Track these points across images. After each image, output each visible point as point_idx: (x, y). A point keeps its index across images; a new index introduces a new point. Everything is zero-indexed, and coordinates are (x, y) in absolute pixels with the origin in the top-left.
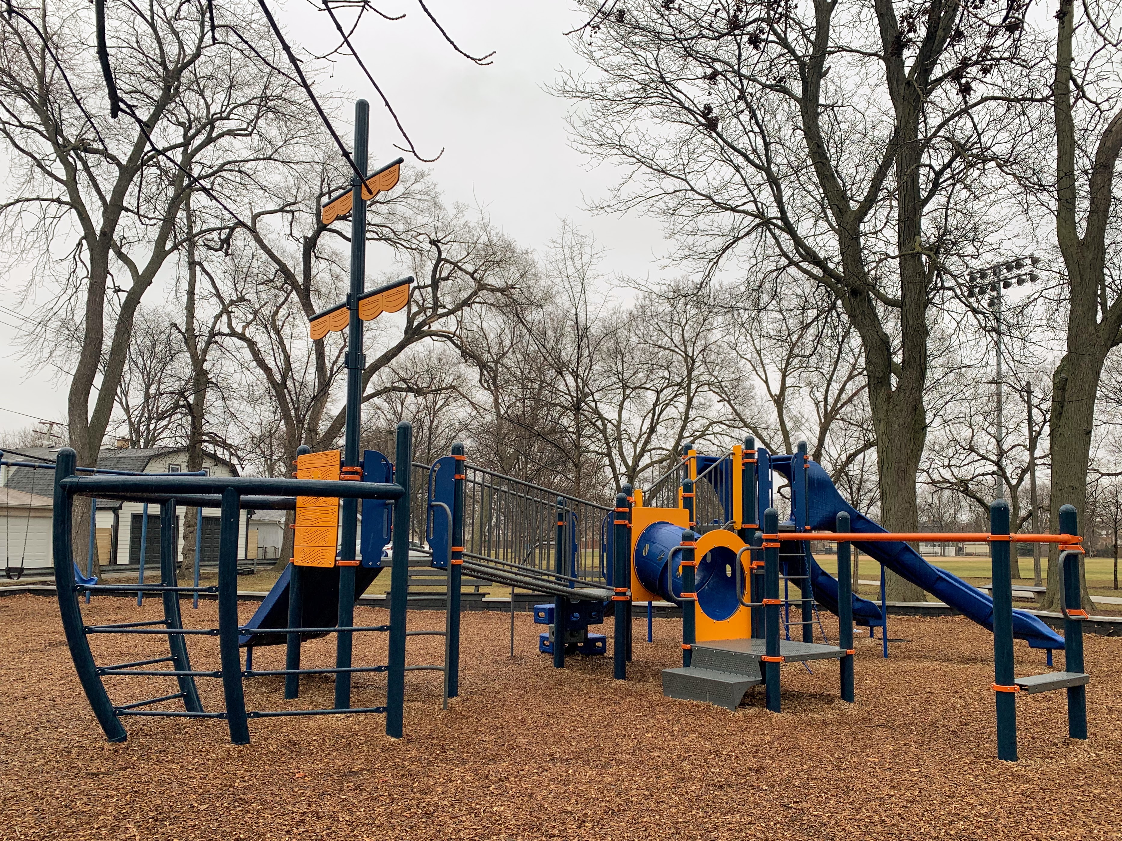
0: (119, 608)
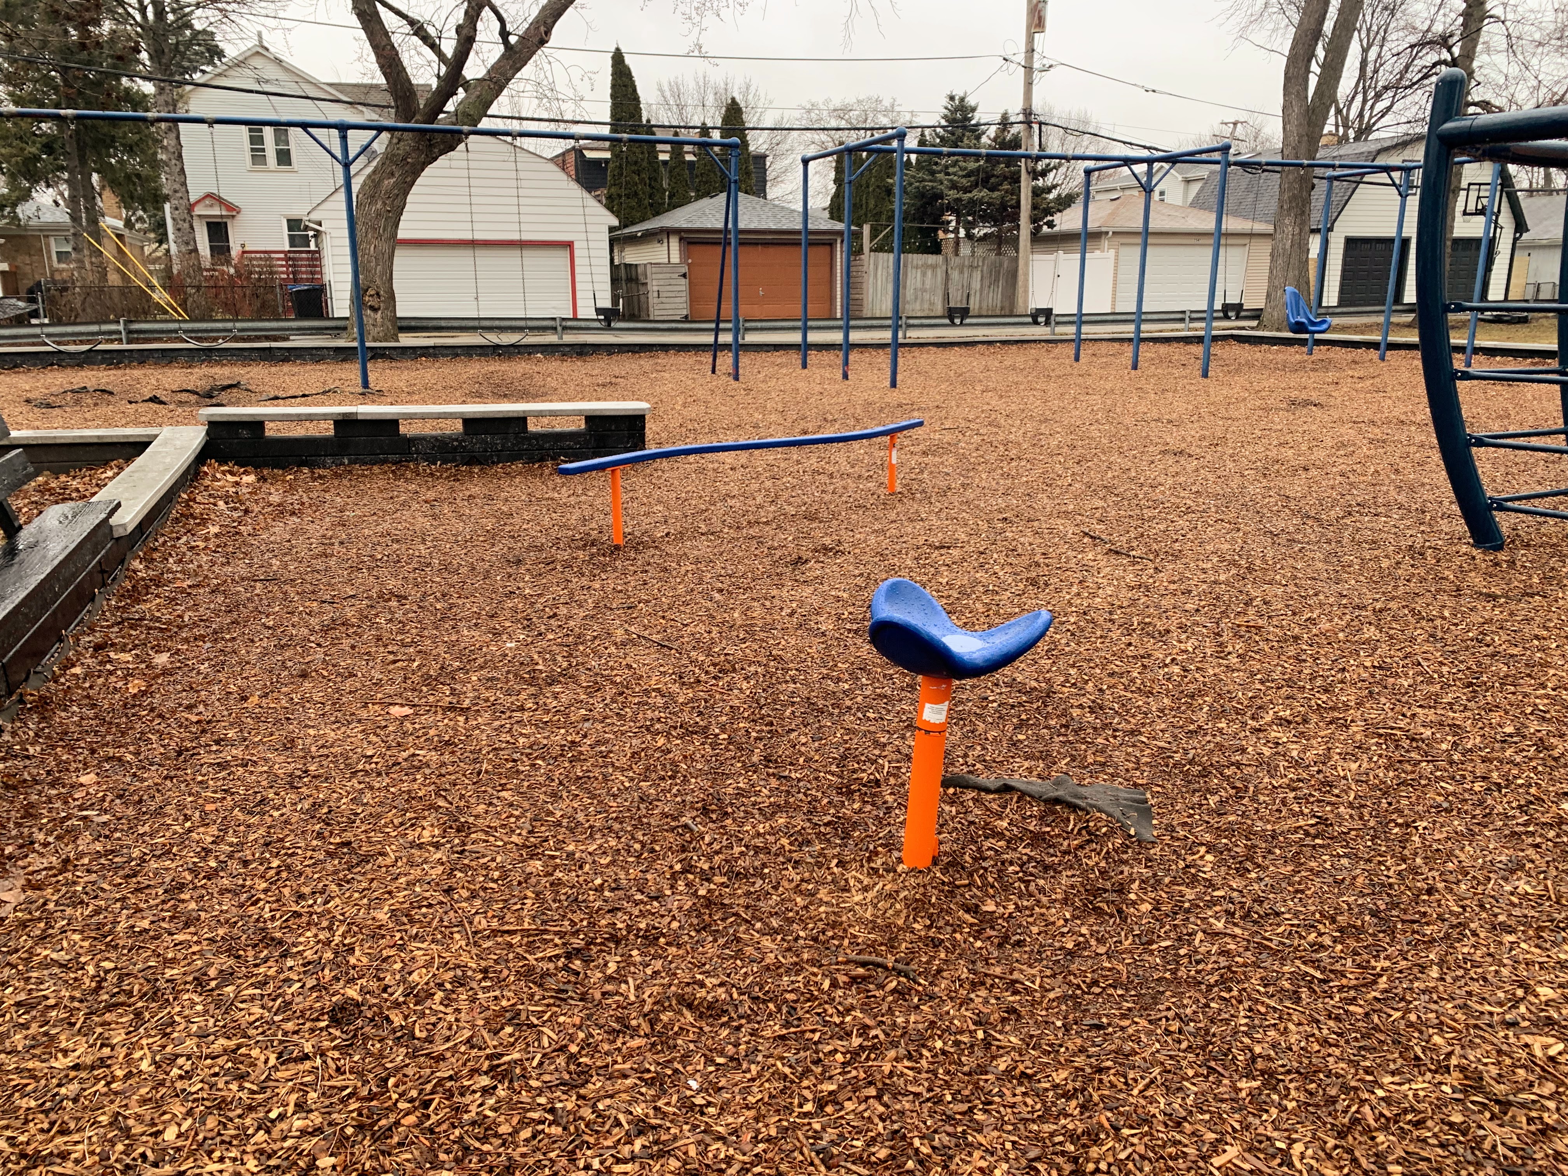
0: (1354, 362)
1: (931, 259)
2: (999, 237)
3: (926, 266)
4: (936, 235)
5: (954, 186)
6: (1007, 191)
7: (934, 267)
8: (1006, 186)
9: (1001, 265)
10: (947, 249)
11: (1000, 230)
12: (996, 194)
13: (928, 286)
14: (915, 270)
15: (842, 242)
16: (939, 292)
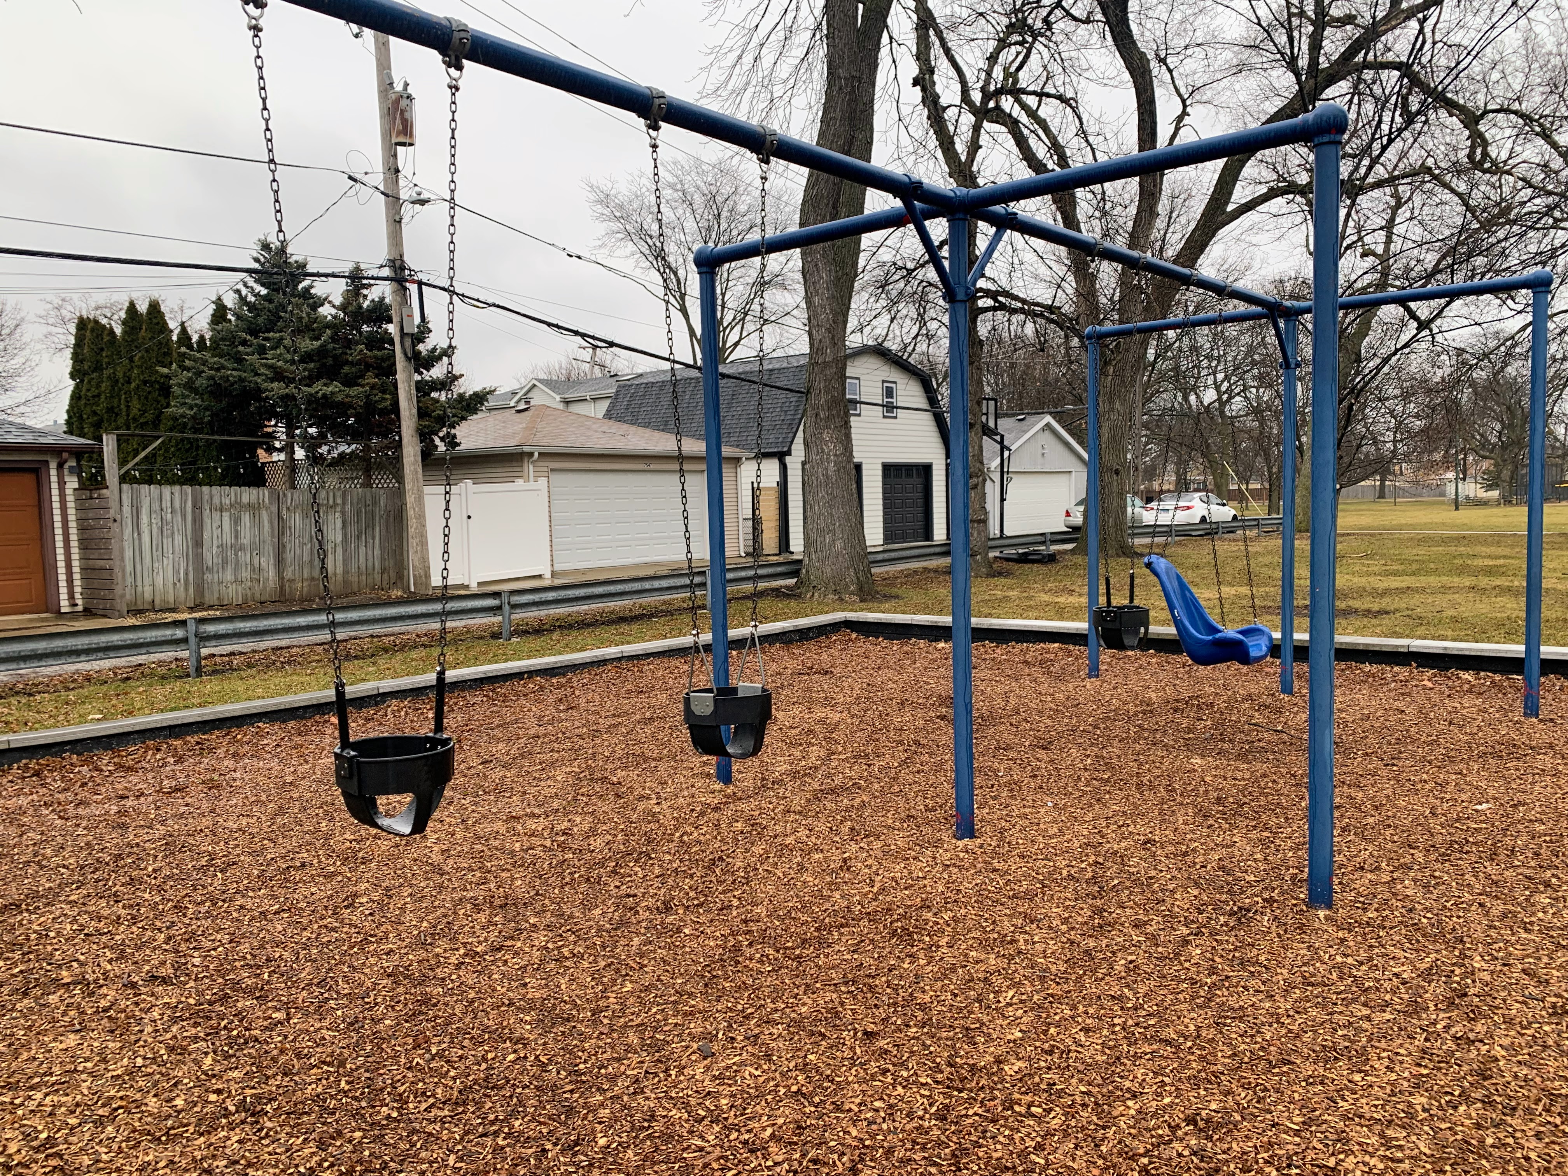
1: (248, 495)
2: (366, 460)
3: (237, 506)
4: (254, 455)
5: (278, 375)
6: (373, 387)
7: (254, 509)
8: (370, 379)
9: (375, 503)
10: (277, 479)
11: (367, 449)
12: (354, 391)
13: (246, 541)
14: (216, 515)
15: (60, 466)
16: (269, 549)
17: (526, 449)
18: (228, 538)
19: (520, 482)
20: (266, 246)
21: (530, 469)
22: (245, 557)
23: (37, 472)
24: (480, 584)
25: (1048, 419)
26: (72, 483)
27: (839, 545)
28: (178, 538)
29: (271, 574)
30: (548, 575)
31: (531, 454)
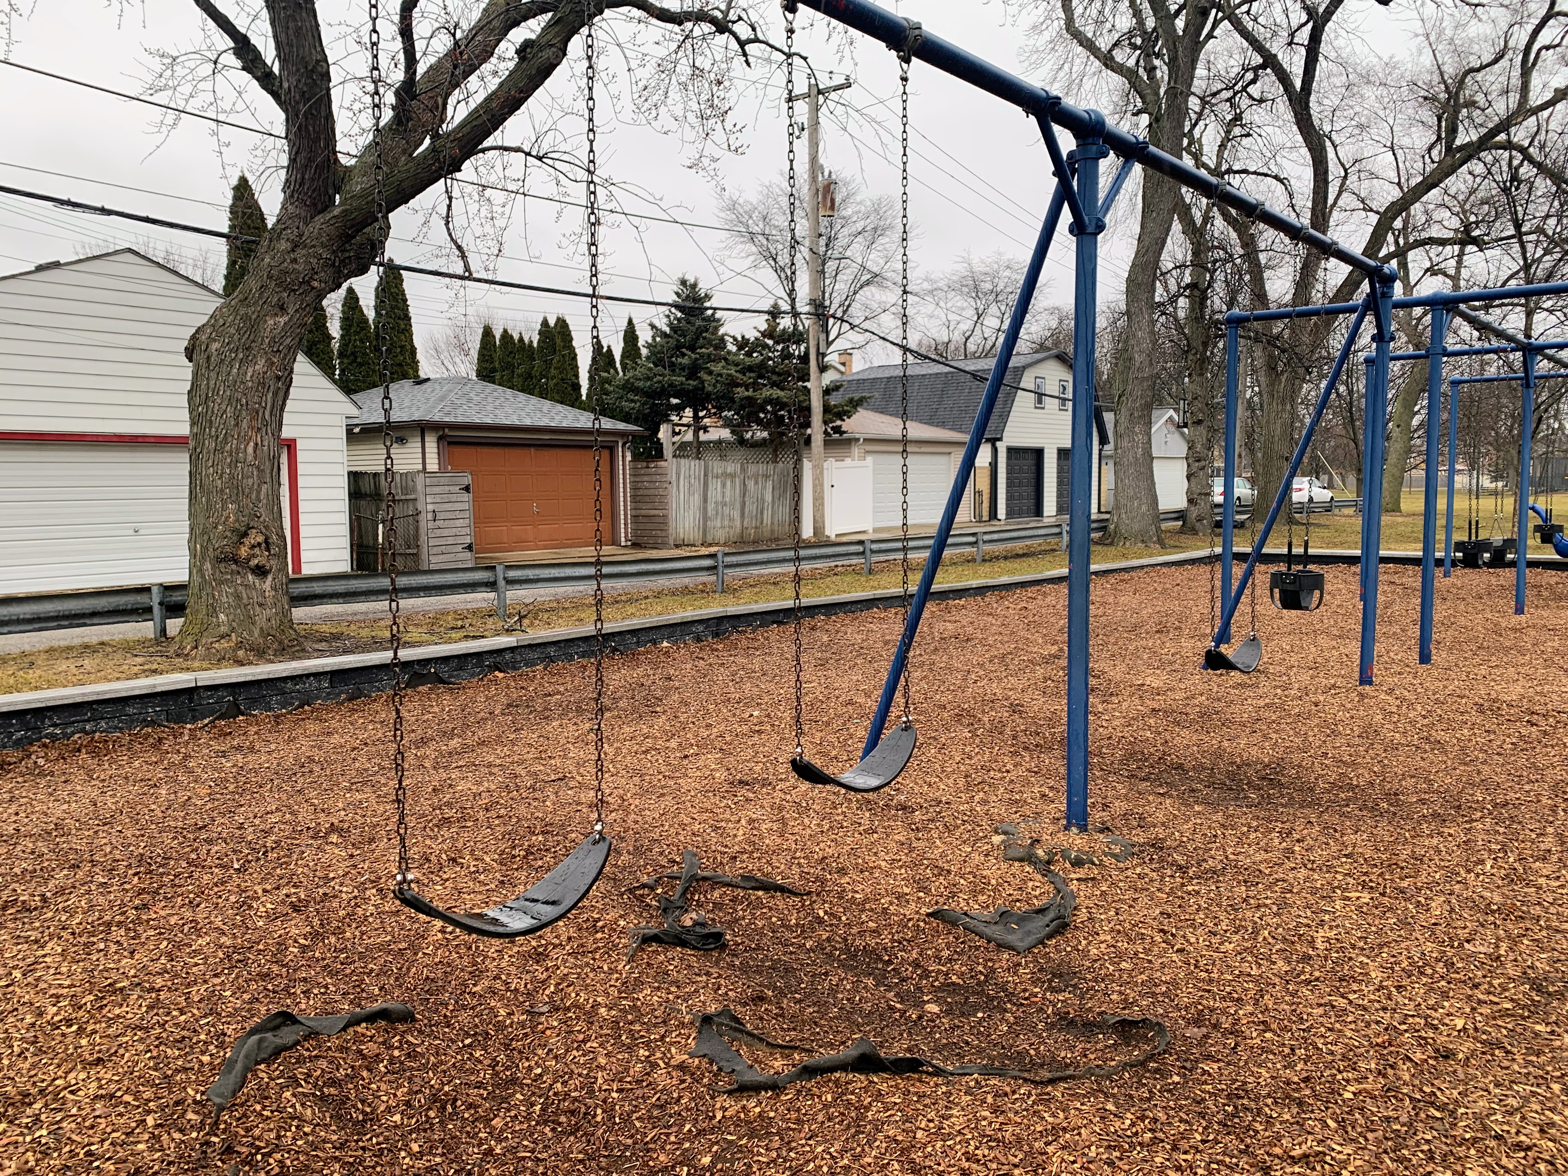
2: (775, 442)
13: (727, 500)
14: (715, 480)
15: (624, 445)
16: (738, 505)
17: (857, 436)
18: (720, 499)
19: (848, 461)
20: (684, 282)
21: (856, 450)
22: (727, 511)
23: (612, 449)
24: (837, 535)
25: (1171, 412)
26: (629, 458)
27: (1144, 508)
28: (696, 496)
29: (738, 523)
30: (871, 531)
31: (858, 439)
